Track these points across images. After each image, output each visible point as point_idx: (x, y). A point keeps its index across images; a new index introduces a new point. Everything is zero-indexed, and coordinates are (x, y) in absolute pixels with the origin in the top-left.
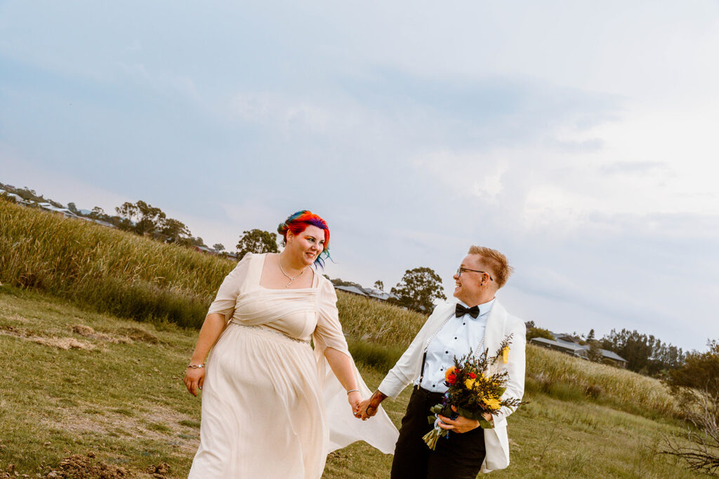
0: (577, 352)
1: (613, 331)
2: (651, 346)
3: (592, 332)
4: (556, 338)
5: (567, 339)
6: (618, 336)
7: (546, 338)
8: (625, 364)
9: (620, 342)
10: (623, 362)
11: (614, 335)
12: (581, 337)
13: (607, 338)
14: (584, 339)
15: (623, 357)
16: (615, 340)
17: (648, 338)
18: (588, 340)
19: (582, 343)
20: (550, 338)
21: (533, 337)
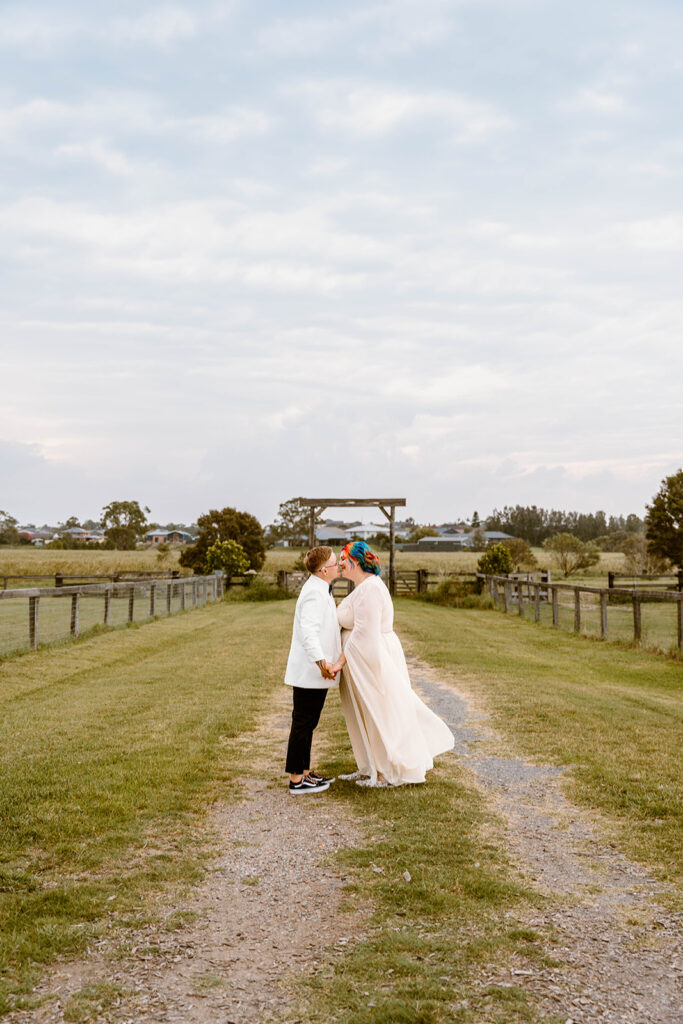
0: (464, 541)
1: (495, 511)
3: (476, 514)
5: (451, 529)
6: (500, 514)
7: (433, 535)
9: (504, 520)
11: (496, 514)
12: (466, 522)
14: (470, 524)
15: (509, 533)
17: (531, 509)
18: (473, 524)
19: (468, 530)
20: (436, 535)
21: (419, 538)
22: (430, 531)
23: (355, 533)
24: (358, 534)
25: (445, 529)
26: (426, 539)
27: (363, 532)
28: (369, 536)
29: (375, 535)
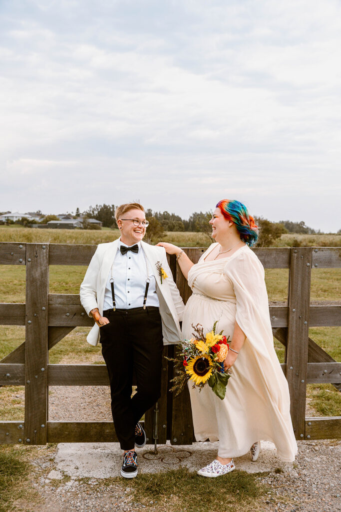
0: (75, 224)
1: (90, 207)
2: (113, 210)
3: (78, 209)
4: (60, 219)
5: (68, 217)
6: (94, 209)
7: (56, 220)
8: (101, 224)
9: (96, 212)
10: (100, 223)
11: (92, 209)
12: (71, 214)
13: (88, 212)
14: (74, 215)
15: (99, 220)
16: (93, 212)
17: (111, 207)
18: (76, 215)
19: (74, 218)
20: (58, 220)
21: (48, 221)
22: (54, 218)
23: (8, 217)
24: (9, 218)
25: (63, 217)
26: (52, 222)
27: (13, 217)
28: (17, 219)
29: (21, 219)
